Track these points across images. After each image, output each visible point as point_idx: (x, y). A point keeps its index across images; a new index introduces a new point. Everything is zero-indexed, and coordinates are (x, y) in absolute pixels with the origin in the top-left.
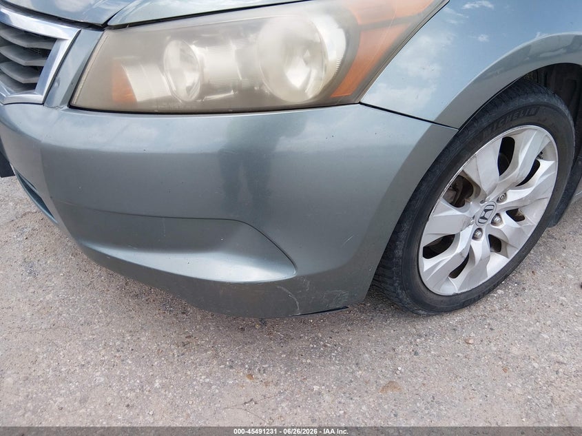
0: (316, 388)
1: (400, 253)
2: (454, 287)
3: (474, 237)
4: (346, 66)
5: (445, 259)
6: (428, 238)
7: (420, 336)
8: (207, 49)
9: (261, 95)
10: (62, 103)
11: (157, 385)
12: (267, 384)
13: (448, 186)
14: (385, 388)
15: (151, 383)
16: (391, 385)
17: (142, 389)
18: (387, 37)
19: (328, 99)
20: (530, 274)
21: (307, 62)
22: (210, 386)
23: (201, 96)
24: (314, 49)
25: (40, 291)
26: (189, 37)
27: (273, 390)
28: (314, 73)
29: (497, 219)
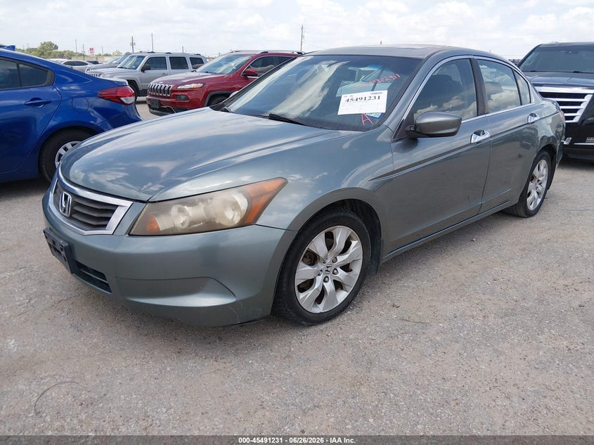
0: (250, 362)
1: (285, 289)
2: (320, 309)
3: (324, 281)
4: (249, 211)
5: (309, 293)
6: (298, 281)
7: (304, 336)
8: (191, 208)
9: (215, 223)
10: (126, 234)
11: (168, 369)
12: (225, 363)
13: (303, 256)
14: (285, 358)
15: (166, 369)
16: (288, 356)
17: (161, 372)
18: (263, 200)
19: (243, 224)
20: (367, 302)
21: (233, 210)
22: (196, 367)
23: (189, 226)
24: (235, 206)
25: (88, 338)
26: (184, 204)
27: (228, 365)
28: (236, 213)
29: (335, 271)
